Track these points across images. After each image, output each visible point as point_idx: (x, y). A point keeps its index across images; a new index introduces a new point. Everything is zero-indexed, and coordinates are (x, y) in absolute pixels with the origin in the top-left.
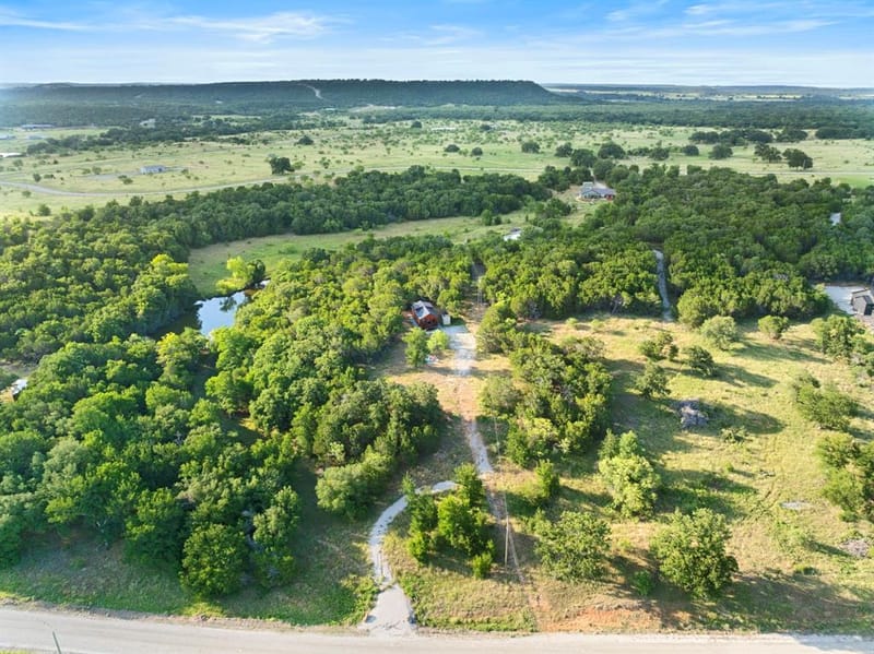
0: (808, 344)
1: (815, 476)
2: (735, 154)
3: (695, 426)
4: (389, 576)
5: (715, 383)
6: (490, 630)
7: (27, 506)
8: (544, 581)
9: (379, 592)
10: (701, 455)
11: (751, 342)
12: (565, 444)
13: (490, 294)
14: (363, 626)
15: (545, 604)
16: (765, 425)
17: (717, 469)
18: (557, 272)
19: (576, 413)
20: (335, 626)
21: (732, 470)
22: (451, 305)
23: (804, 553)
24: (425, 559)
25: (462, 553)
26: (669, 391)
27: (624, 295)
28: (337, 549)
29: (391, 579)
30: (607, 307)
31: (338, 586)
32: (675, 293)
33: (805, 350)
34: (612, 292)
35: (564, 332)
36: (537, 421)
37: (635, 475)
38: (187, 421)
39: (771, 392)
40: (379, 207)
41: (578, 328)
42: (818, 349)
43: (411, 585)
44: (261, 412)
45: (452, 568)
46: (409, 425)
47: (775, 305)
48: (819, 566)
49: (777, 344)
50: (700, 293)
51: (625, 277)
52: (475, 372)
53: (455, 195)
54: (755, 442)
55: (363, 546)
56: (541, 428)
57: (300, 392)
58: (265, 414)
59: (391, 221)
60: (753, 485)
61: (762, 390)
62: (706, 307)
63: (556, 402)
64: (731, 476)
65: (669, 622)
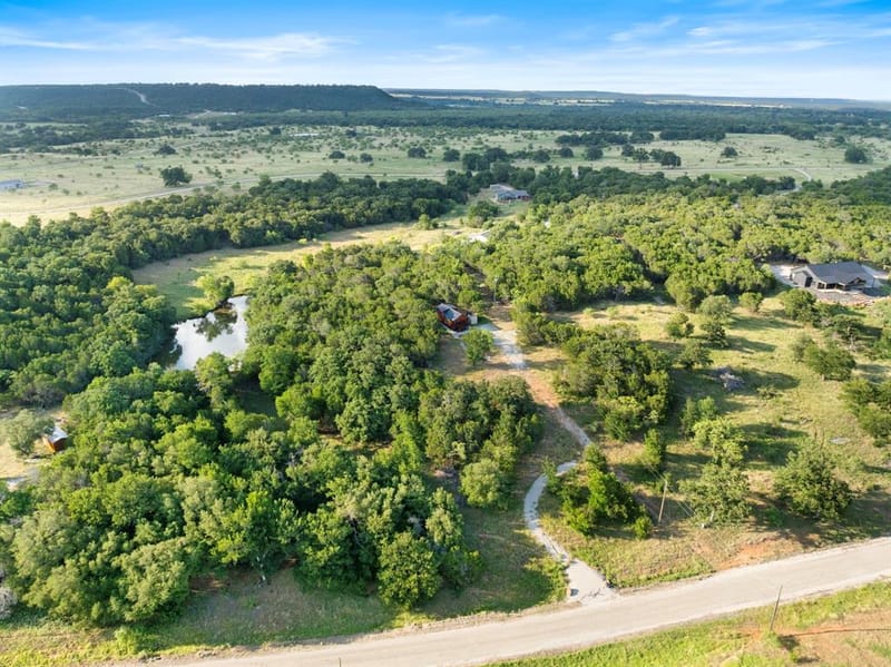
0: (777, 313)
1: (840, 417)
2: (605, 154)
3: (736, 389)
4: (564, 553)
5: (730, 352)
6: (678, 578)
7: (189, 550)
8: (696, 531)
9: (565, 568)
10: (756, 412)
11: (738, 317)
12: (654, 415)
13: (504, 292)
14: (570, 599)
15: (706, 549)
16: (785, 382)
17: (770, 421)
18: (556, 268)
19: (652, 389)
20: (545, 606)
21: (781, 420)
22: (475, 306)
23: (865, 475)
24: (590, 533)
25: (619, 519)
26: (710, 362)
27: (624, 283)
28: (503, 539)
29: (569, 556)
30: (611, 296)
31: (525, 570)
32: (659, 280)
33: (779, 319)
34: (614, 281)
35: (586, 320)
36: (622, 399)
37: (728, 433)
38: (291, 442)
39: (775, 355)
40: (314, 216)
41: (596, 317)
42: (788, 317)
43: (589, 556)
44: (354, 424)
45: (616, 535)
47: (741, 283)
48: (879, 483)
49: (755, 316)
50: (681, 277)
51: (615, 268)
52: (530, 365)
53: (382, 202)
54: (785, 396)
55: (527, 532)
56: (629, 405)
57: (387, 399)
58: (360, 426)
59: (329, 230)
60: (800, 430)
61: (769, 354)
62: (693, 289)
64: (783, 425)
65: (807, 544)
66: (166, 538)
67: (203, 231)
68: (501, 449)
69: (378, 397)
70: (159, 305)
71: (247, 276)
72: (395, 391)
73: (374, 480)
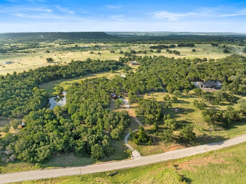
0: (193, 94)
1: (201, 119)
2: (162, 51)
3: (178, 112)
4: (132, 148)
5: (179, 104)
6: (156, 154)
7: (51, 147)
8: (162, 144)
9: (132, 152)
10: (182, 118)
11: (183, 95)
12: (156, 119)
13: (127, 90)
14: (132, 158)
15: (163, 148)
16: (191, 111)
17: (185, 120)
18: (140, 84)
19: (157, 113)
20: (127, 159)
21: (187, 119)
22: (119, 93)
23: (203, 132)
24: (138, 144)
25: (145, 141)
26: (172, 106)
27: (156, 87)
28: (119, 146)
29: (133, 149)
30: (153, 91)
31: (123, 152)
32: (165, 86)
33: (193, 96)
34: (153, 87)
35: (146, 97)
36: (149, 115)
37: (172, 122)
38: (74, 125)
39: (189, 104)
40: (84, 71)
41: (148, 96)
42: (195, 95)
43: (137, 149)
44: (88, 121)
45: (144, 145)
46: (125, 119)
47: (185, 87)
48: (206, 133)
49: (187, 95)
50: (170, 86)
51: (154, 84)
52: (131, 107)
53: (101, 66)
54: (189, 114)
55: (125, 144)
56: (151, 116)
57: (96, 116)
58: (90, 122)
59: (88, 74)
60: (191, 122)
61: (188, 104)
62: (172, 89)
63: (152, 111)
64: (187, 121)
66: (46, 145)
67: (56, 75)
68: (120, 126)
69: (94, 115)
70: (45, 94)
71: (67, 86)
72: (98, 114)
73: (92, 133)
